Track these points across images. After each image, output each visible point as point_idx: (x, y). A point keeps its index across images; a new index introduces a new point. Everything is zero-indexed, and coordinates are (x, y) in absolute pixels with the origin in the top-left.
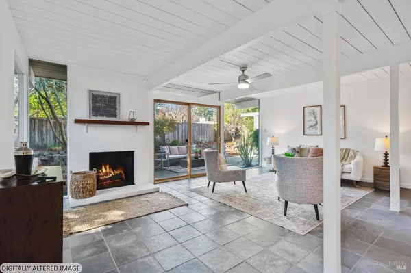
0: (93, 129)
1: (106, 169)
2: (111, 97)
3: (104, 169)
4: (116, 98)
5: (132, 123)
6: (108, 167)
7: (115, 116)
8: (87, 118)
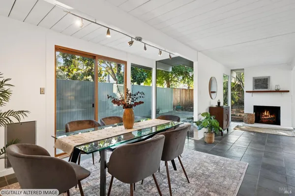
0: (255, 95)
1: (267, 113)
2: (264, 79)
3: (265, 113)
4: (267, 79)
5: (277, 91)
6: (268, 112)
7: (267, 88)
8: (252, 90)
